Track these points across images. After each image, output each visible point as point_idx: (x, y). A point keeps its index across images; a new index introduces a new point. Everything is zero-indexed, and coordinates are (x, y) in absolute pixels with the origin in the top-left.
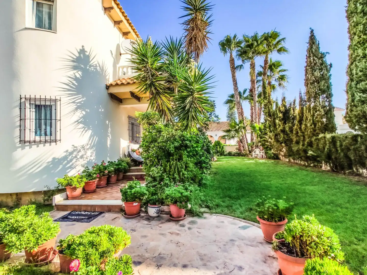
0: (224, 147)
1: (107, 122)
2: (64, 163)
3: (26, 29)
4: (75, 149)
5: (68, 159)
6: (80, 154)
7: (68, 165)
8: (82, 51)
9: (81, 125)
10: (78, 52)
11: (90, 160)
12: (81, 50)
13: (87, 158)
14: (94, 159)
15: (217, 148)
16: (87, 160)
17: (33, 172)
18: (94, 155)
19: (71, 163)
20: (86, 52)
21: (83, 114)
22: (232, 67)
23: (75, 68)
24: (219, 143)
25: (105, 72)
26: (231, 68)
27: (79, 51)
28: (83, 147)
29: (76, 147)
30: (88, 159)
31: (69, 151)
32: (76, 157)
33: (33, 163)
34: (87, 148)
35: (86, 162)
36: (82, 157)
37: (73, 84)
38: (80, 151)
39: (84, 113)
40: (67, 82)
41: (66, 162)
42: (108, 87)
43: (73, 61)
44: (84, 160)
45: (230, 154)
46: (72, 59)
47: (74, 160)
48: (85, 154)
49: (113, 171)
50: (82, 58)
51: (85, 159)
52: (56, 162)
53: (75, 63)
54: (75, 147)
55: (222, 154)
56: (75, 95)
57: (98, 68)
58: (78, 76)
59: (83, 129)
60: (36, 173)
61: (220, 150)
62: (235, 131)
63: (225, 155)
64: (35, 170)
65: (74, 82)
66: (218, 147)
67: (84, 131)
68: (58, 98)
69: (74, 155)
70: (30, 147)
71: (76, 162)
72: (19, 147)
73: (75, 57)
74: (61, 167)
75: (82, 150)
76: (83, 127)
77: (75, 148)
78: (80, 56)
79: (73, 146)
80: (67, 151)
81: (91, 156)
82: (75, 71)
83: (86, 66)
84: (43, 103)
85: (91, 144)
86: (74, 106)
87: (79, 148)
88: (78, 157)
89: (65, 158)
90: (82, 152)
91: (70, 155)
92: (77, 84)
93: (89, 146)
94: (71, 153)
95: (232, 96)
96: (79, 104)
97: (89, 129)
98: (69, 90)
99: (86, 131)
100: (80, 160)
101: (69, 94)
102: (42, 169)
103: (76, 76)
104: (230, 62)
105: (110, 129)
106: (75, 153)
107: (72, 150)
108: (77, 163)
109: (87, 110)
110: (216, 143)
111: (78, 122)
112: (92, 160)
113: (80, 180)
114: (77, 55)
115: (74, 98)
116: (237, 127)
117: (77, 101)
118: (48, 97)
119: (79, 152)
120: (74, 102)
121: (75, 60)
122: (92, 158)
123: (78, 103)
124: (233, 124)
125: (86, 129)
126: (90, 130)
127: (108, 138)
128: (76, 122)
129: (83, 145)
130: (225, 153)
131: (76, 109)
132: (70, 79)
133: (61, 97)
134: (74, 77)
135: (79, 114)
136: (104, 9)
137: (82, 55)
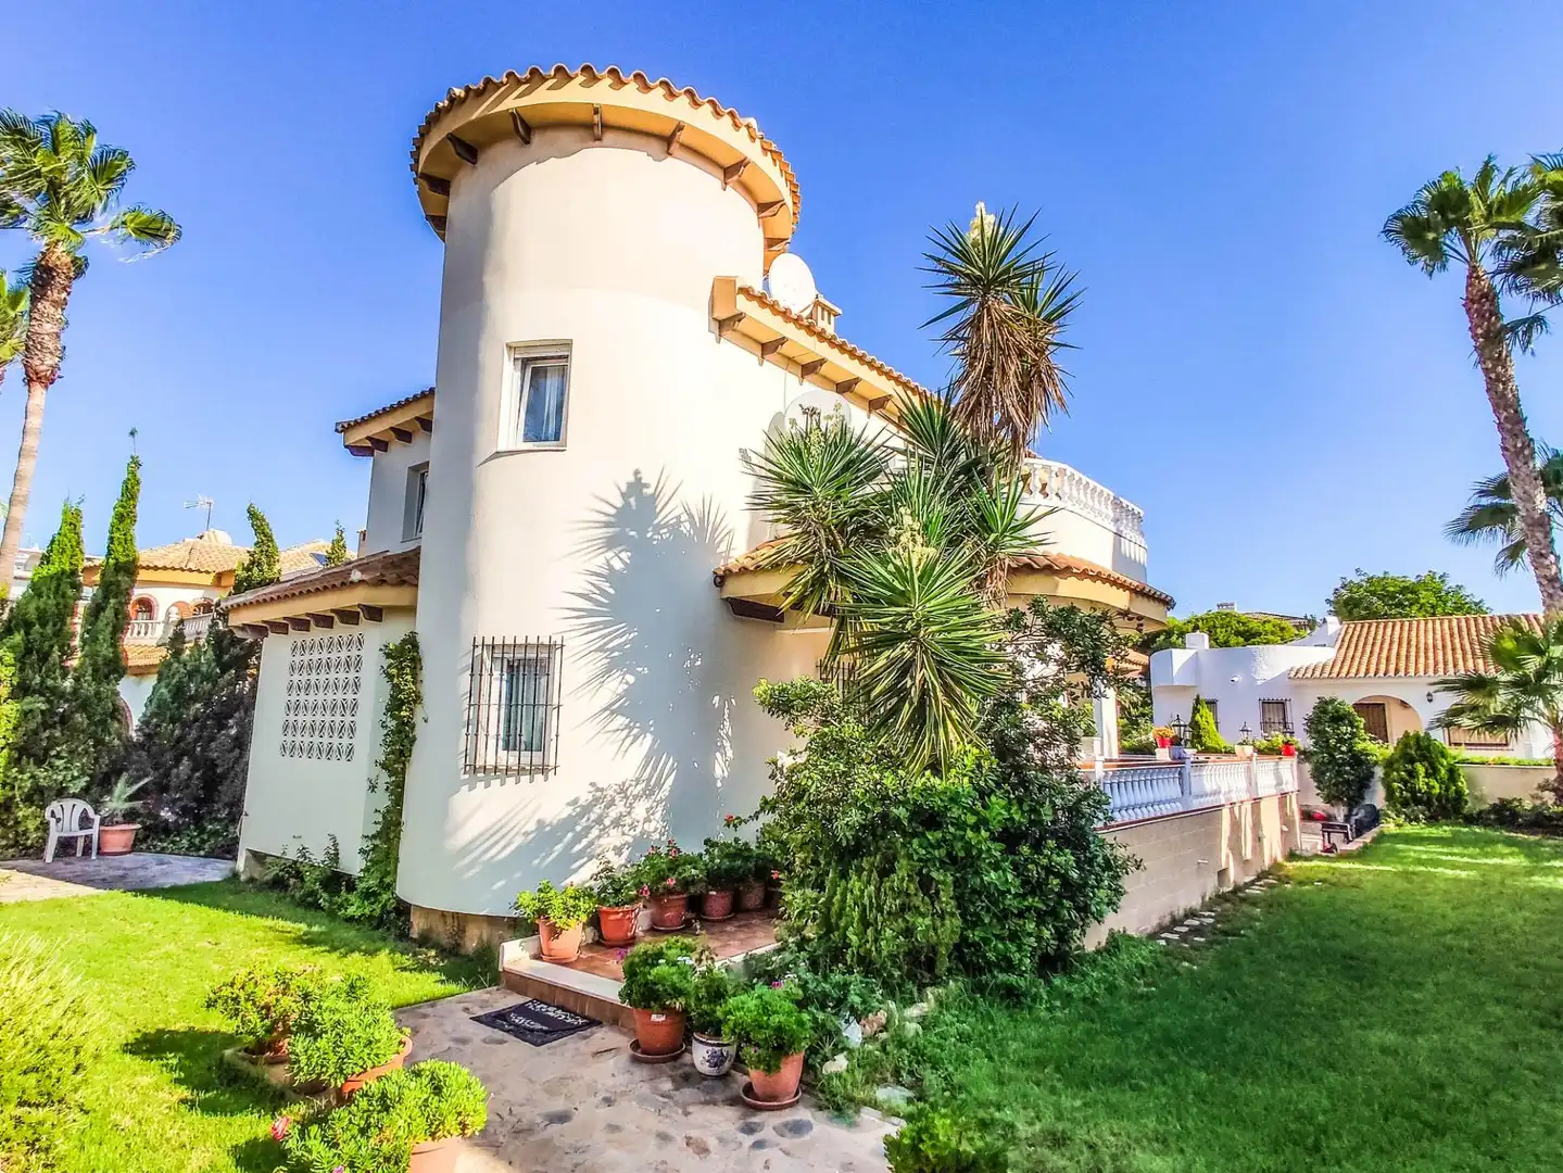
0: (1463, 770)
1: (717, 698)
2: (566, 840)
3: (498, 455)
4: (600, 797)
5: (578, 828)
6: (613, 813)
7: (578, 847)
8: (637, 485)
9: (621, 721)
10: (623, 495)
11: (642, 833)
12: (630, 485)
13: (633, 827)
14: (656, 829)
15: (1412, 774)
16: (632, 833)
17: (492, 858)
18: (658, 816)
19: (584, 842)
20: (647, 486)
21: (627, 683)
22: (1480, 331)
23: (610, 543)
24: (1427, 748)
25: (715, 530)
26: (1475, 337)
27: (624, 489)
28: (622, 790)
29: (602, 790)
30: (639, 830)
31: (582, 802)
32: (599, 821)
33: (494, 833)
34: (635, 792)
35: (630, 840)
36: (617, 823)
37: (603, 593)
38: (612, 803)
39: (631, 679)
40: (586, 588)
41: (570, 835)
42: (721, 580)
43: (607, 525)
44: (624, 834)
45: (1505, 816)
46: (605, 519)
47: (595, 832)
48: (629, 813)
49: (701, 880)
50: (634, 508)
51: (627, 828)
52: (546, 835)
53: (611, 530)
54: (598, 790)
55: (1447, 807)
56: (606, 625)
57: (686, 527)
58: (618, 565)
59: (626, 731)
60: (501, 861)
61: (1431, 787)
62: (1514, 684)
63: (1470, 820)
64: (499, 852)
65: (606, 586)
66: (1421, 769)
67: (630, 739)
68: (557, 639)
69: (593, 816)
70: (487, 786)
71: (599, 837)
72: (465, 782)
73: (613, 511)
74: (559, 848)
75: (617, 798)
76: (627, 726)
77: (599, 794)
78: (627, 504)
79: (592, 784)
80: (575, 802)
81: (647, 820)
82: (610, 554)
83: (642, 533)
84: (519, 655)
85: (649, 780)
86: (600, 661)
87: (611, 792)
88: (607, 822)
89: (568, 824)
90: (620, 807)
91: (581, 815)
92: (611, 591)
93: (643, 785)
94: (587, 809)
95: (1502, 488)
96: (616, 654)
97: (644, 731)
98: (591, 613)
99: (636, 738)
100: (613, 832)
101: (593, 624)
102: (512, 852)
103: (611, 568)
104: (1468, 311)
105: (727, 724)
106: (597, 810)
107: (590, 797)
108: (603, 841)
109: (640, 669)
110: (1406, 745)
111: (612, 710)
112: (649, 834)
113: (571, 902)
114: (619, 503)
115: (604, 636)
116: (1533, 663)
117: (610, 646)
118: (532, 640)
119: (608, 807)
120: (600, 649)
121: (612, 519)
122: (650, 827)
123: (613, 650)
124: (1509, 644)
125: (635, 731)
126: (648, 735)
127: (718, 755)
128: (605, 710)
129: (624, 783)
130: (1470, 807)
131: (607, 671)
132: (593, 579)
133: (566, 636)
134: (605, 572)
135: (615, 686)
136: (715, 326)
137: (632, 500)
